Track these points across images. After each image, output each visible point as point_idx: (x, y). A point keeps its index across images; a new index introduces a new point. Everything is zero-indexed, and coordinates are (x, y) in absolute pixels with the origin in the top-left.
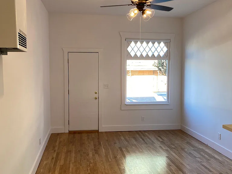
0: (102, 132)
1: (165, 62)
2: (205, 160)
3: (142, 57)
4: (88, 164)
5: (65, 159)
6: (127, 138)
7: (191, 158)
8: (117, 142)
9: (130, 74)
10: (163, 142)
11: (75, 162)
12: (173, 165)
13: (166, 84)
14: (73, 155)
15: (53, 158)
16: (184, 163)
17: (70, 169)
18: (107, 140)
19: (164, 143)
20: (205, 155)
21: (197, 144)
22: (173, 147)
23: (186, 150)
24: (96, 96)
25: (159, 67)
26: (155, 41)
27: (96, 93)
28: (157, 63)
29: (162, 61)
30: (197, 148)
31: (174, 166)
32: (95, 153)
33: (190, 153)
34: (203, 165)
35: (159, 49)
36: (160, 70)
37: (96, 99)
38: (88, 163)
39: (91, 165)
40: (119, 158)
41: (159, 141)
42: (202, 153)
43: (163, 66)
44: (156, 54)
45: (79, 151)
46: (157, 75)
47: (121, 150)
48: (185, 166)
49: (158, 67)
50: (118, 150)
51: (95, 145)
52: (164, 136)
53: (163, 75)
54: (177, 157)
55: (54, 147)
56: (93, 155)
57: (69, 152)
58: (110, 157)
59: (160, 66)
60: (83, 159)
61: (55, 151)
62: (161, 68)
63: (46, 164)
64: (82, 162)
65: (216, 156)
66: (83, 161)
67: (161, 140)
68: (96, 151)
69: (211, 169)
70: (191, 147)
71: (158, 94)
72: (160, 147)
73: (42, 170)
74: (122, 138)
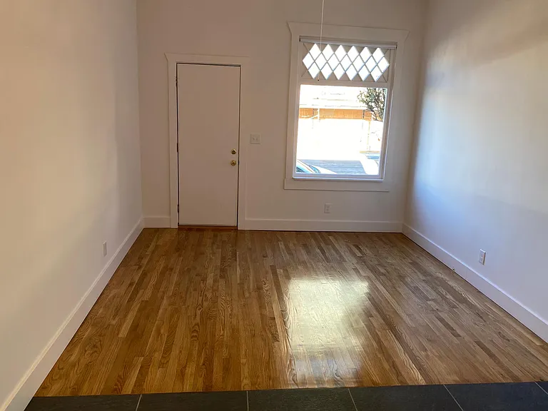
0: (243, 232)
1: (383, 92)
2: (446, 307)
3: (333, 81)
4: (200, 302)
5: (157, 287)
6: (291, 245)
7: (417, 300)
8: (269, 252)
9: (318, 116)
10: (362, 260)
11: (174, 295)
12: (377, 313)
13: (381, 140)
14: (175, 278)
15: (131, 284)
16: (400, 312)
17: (161, 311)
18: (250, 249)
19: (365, 262)
20: (446, 294)
21: (432, 269)
22: (382, 270)
23: (408, 280)
24: (235, 158)
25: (370, 104)
26: (363, 45)
27: (234, 152)
28: (366, 93)
29: (377, 89)
30: (431, 275)
31: (379, 316)
32: (221, 277)
33: (417, 288)
34: (442, 320)
35: (371, 64)
36: (371, 108)
37: (233, 164)
38: (200, 298)
39: (205, 304)
40: (267, 291)
41: (354, 255)
42: (441, 289)
43: (377, 101)
44: (364, 75)
45: (189, 270)
46: (369, 120)
47: (275, 273)
48: (402, 319)
49: (368, 104)
50: (267, 273)
51: (223, 259)
52: (367, 246)
53: (376, 120)
54: (387, 295)
55: (141, 258)
56: (215, 281)
57: (168, 270)
58: (249, 287)
59: (372, 102)
60: (192, 289)
61: (140, 267)
62: (373, 104)
63: (114, 297)
64: (188, 296)
65: (471, 299)
66: (191, 293)
67: (359, 254)
68: (223, 273)
69: (459, 331)
70: (419, 274)
71: (367, 155)
72: (355, 269)
73: (101, 311)
74: (282, 246)
